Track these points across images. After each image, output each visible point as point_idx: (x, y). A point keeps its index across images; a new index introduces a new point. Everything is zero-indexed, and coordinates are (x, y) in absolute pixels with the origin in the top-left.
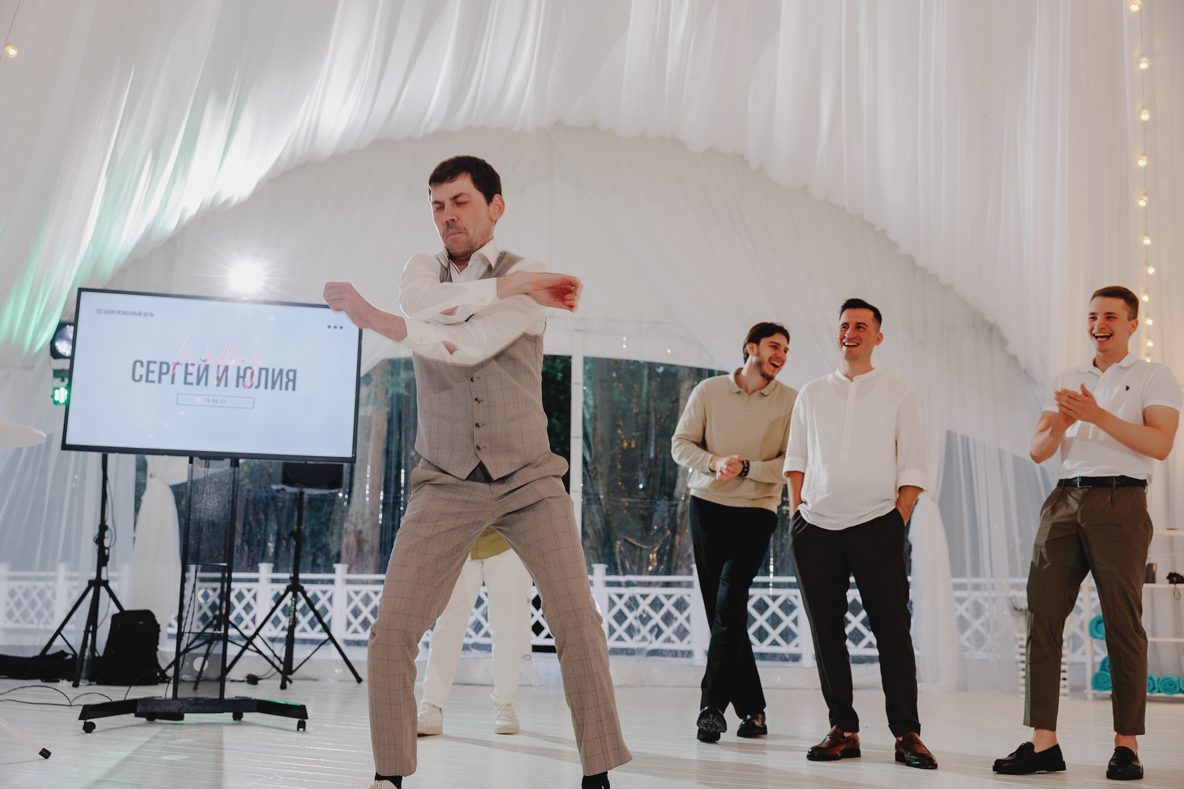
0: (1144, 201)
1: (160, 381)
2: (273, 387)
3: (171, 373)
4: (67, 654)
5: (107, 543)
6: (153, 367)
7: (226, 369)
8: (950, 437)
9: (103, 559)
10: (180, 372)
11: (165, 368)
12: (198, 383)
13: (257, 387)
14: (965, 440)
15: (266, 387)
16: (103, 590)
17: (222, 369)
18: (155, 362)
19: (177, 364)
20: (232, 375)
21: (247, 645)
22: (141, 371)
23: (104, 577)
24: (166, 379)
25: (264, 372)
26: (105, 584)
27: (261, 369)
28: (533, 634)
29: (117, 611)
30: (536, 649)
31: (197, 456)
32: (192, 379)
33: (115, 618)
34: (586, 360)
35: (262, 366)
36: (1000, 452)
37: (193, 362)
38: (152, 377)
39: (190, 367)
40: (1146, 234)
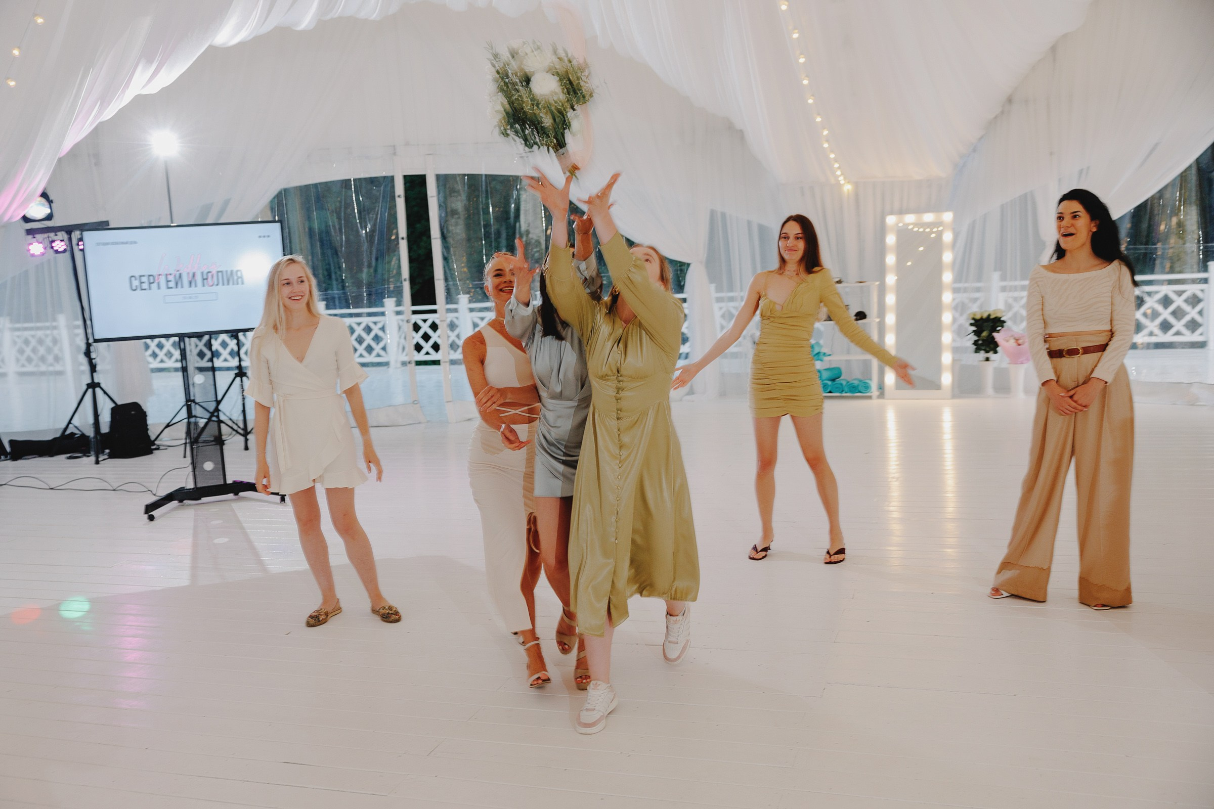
0: (812, 99)
1: (150, 289)
2: (228, 284)
3: (157, 281)
4: (76, 434)
5: (93, 355)
6: (144, 279)
7: (194, 275)
8: (713, 213)
9: (93, 368)
10: (162, 280)
11: (152, 280)
12: (177, 287)
13: (217, 285)
14: (723, 215)
15: (223, 284)
16: (98, 390)
17: (191, 275)
18: (144, 276)
19: (160, 275)
20: (199, 278)
21: (211, 417)
22: (136, 283)
23: (96, 381)
24: (154, 286)
25: (220, 274)
26: (98, 385)
27: (218, 272)
28: (416, 353)
29: (113, 405)
30: (419, 363)
31: (186, 336)
32: (172, 284)
33: (113, 409)
34: (438, 177)
35: (219, 270)
36: (749, 223)
37: (170, 272)
38: (145, 286)
39: (169, 276)
40: (819, 114)
